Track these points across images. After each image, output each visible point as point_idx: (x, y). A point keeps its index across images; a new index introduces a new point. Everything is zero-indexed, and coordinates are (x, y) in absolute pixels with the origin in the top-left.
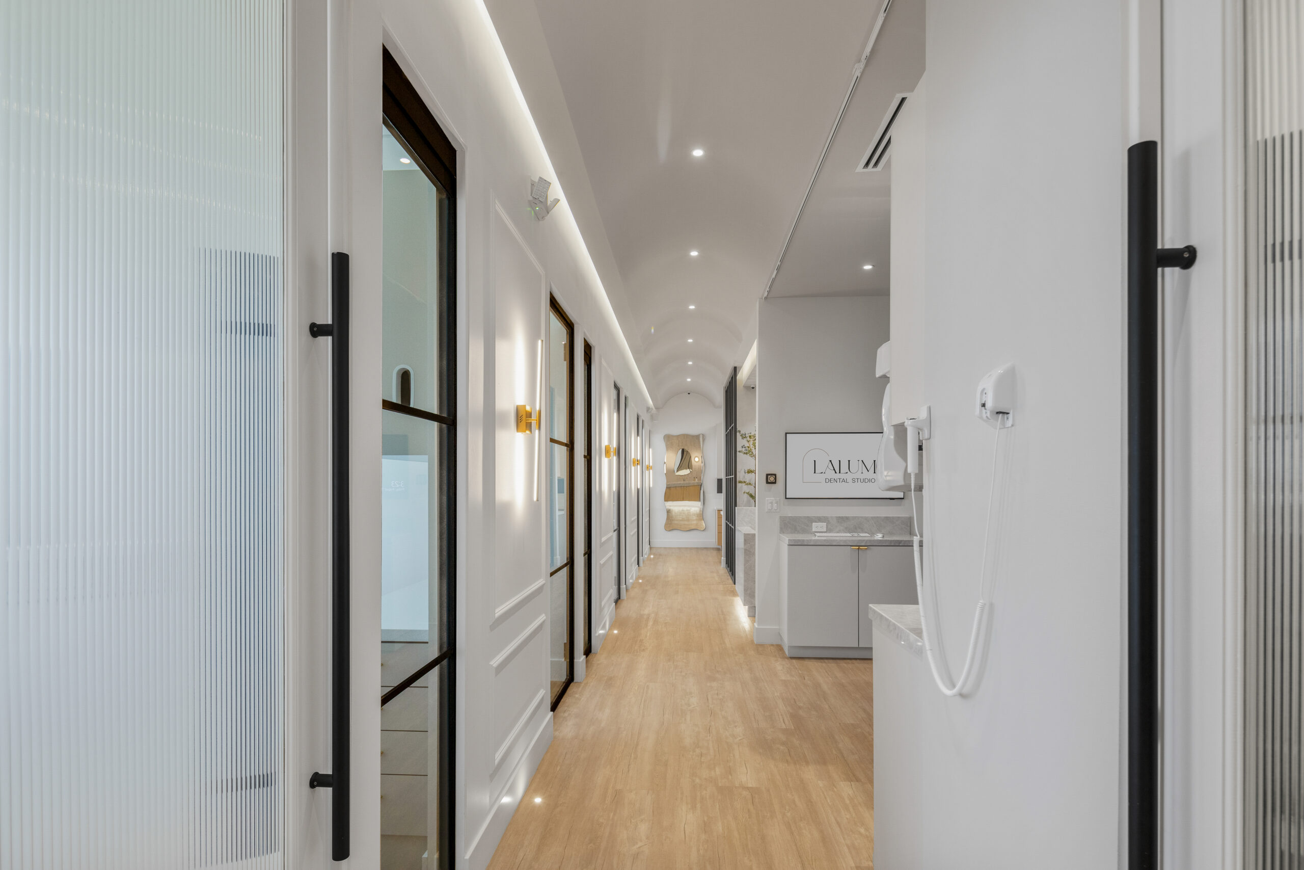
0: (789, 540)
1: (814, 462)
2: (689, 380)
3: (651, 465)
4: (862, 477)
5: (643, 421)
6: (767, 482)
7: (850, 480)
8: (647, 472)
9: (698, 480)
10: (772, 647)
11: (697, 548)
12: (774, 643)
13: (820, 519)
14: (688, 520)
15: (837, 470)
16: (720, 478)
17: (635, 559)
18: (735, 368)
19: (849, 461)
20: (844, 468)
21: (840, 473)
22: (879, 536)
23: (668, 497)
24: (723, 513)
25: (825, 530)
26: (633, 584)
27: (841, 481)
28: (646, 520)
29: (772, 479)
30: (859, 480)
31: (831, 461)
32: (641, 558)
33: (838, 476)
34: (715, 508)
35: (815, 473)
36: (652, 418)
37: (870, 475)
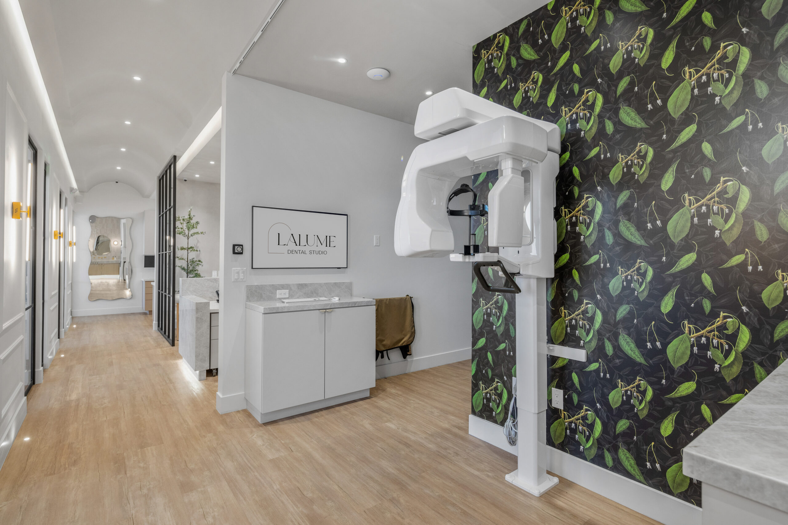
0: (264, 308)
1: (278, 234)
2: (119, 168)
3: (74, 241)
4: (317, 249)
5: (66, 199)
6: (234, 253)
7: (307, 252)
8: (69, 247)
9: (117, 259)
10: (239, 415)
11: (124, 314)
12: (240, 409)
13: (283, 287)
14: (110, 290)
15: (298, 243)
16: (149, 254)
17: (55, 334)
18: (175, 157)
19: (307, 235)
20: (303, 241)
21: (300, 245)
22: (336, 300)
23: (92, 271)
24: (155, 284)
25: (287, 296)
26: (53, 360)
27: (300, 253)
28: (68, 293)
29: (239, 249)
30: (315, 252)
31: (292, 235)
32: (62, 330)
33: (298, 248)
34: (143, 280)
35: (279, 244)
36: (76, 199)
37: (323, 248)
